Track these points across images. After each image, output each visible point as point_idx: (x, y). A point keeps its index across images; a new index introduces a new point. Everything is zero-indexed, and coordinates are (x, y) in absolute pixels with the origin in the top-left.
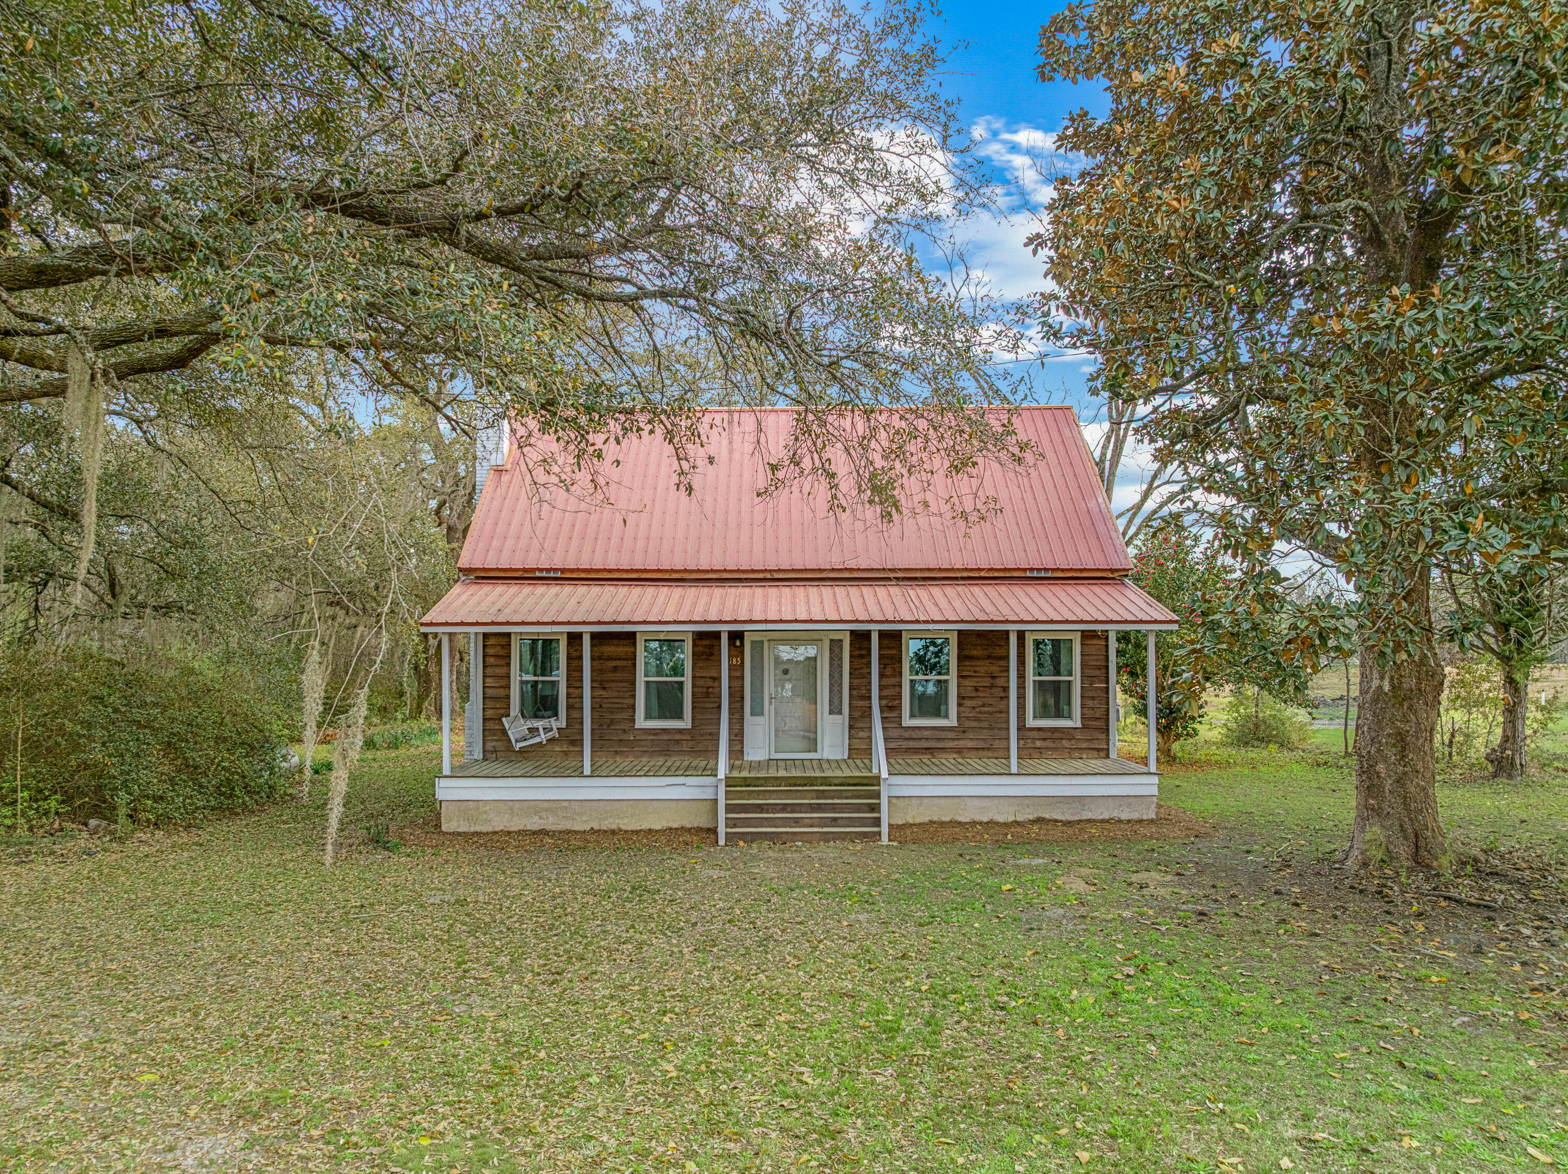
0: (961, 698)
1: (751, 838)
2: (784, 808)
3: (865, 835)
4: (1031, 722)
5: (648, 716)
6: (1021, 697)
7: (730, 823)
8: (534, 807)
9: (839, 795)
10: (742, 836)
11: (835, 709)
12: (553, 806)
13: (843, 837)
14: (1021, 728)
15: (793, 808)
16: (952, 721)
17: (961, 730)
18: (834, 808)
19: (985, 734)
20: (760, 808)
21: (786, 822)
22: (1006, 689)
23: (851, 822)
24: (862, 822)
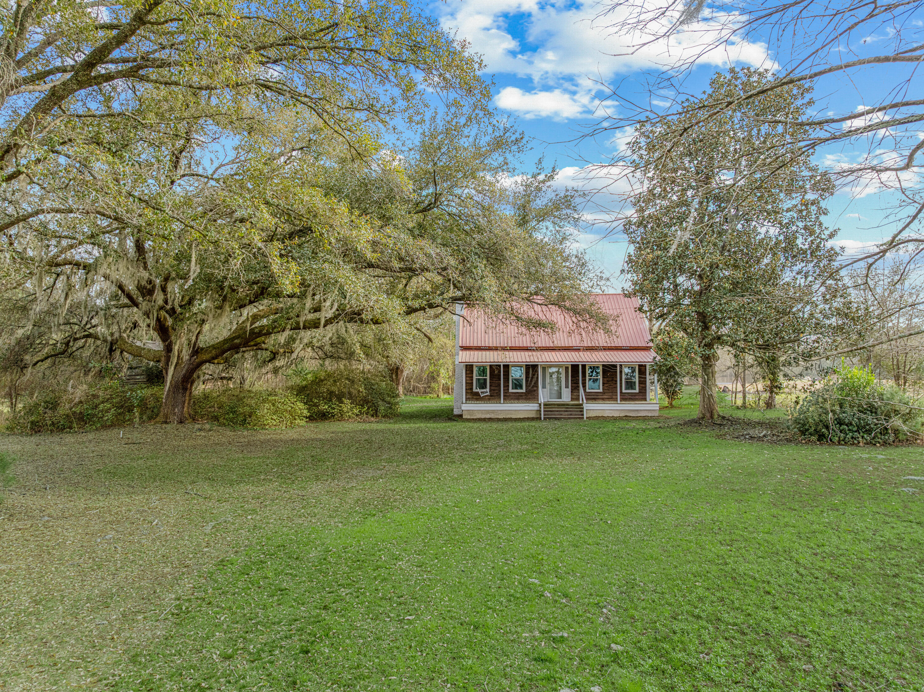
0: (603, 384)
1: (550, 418)
2: (557, 411)
3: (579, 418)
4: (624, 391)
5: (513, 389)
6: (621, 383)
7: (544, 415)
8: (488, 412)
9: (572, 408)
10: (548, 418)
11: (567, 387)
12: (493, 411)
13: (574, 418)
14: (621, 392)
15: (560, 411)
16: (601, 390)
17: (603, 393)
18: (570, 411)
19: (611, 394)
20: (551, 411)
21: (558, 415)
22: (616, 381)
23: (576, 415)
24: (579, 415)
